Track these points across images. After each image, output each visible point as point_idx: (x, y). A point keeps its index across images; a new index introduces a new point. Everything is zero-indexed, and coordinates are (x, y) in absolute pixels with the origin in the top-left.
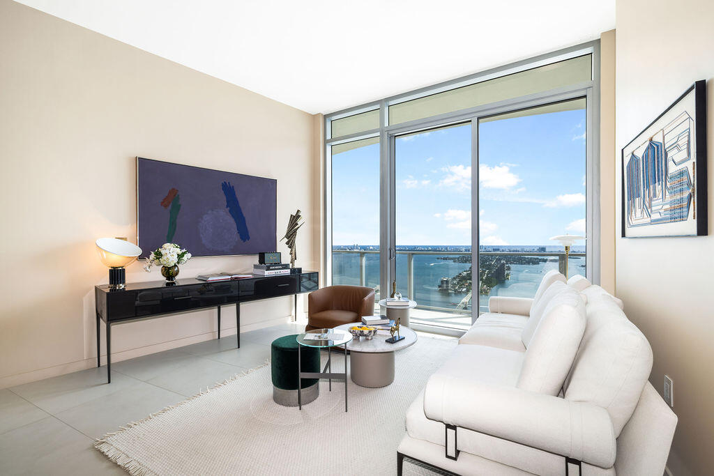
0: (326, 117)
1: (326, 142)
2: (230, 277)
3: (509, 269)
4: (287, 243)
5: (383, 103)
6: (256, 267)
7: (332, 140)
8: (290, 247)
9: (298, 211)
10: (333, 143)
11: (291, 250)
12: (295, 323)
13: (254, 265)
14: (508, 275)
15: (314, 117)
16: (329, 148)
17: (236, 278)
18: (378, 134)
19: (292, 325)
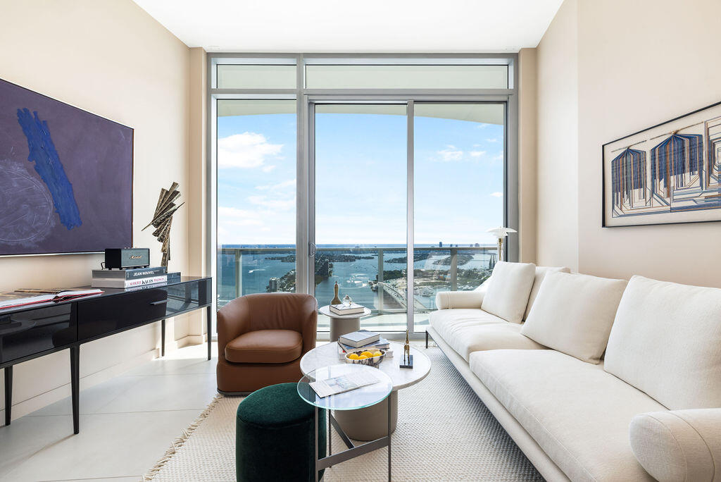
0: (209, 56)
1: (209, 91)
2: (52, 297)
3: (332, 266)
4: (155, 234)
5: (300, 58)
6: (96, 274)
7: (218, 91)
8: (161, 240)
9: (175, 185)
10: (220, 96)
11: (164, 246)
12: (161, 358)
13: (94, 271)
14: (331, 272)
15: (191, 52)
16: (214, 102)
17: (66, 298)
18: (294, 96)
19: (157, 362)
